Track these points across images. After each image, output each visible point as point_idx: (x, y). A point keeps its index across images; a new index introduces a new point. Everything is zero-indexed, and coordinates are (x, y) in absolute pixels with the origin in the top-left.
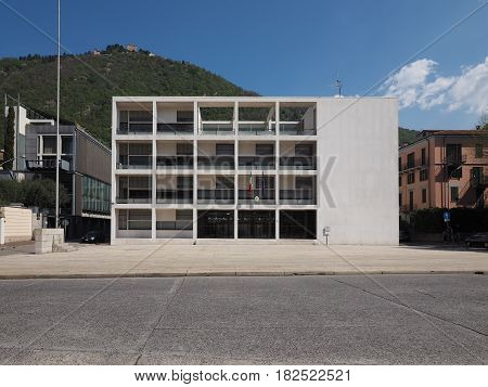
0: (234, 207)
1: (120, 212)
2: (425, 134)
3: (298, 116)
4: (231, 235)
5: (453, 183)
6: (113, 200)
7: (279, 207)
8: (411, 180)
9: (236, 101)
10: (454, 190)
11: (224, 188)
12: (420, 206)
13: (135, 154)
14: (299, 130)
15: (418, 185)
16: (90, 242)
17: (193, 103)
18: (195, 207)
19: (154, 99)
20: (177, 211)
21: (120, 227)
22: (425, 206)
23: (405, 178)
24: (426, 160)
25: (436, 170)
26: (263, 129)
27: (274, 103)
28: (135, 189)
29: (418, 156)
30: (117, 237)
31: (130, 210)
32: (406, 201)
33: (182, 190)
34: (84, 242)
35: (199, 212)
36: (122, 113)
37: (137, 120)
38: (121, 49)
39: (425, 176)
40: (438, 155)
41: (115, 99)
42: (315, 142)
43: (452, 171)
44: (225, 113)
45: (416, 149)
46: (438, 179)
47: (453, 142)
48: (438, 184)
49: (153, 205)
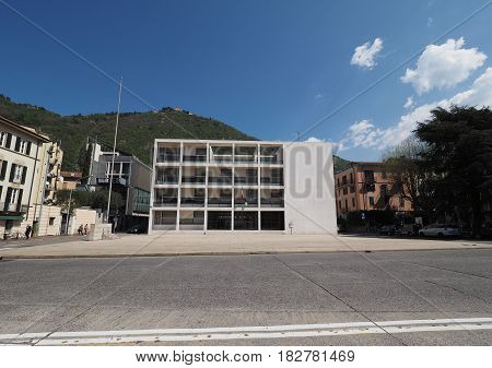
0: (232, 209)
1: (156, 213)
2: (352, 164)
3: (273, 153)
4: (229, 228)
5: (370, 194)
6: (152, 204)
7: (259, 209)
8: (345, 192)
9: (233, 143)
10: (371, 199)
11: (225, 197)
12: (352, 209)
13: (168, 175)
14: (274, 161)
15: (350, 196)
16: (134, 233)
17: (206, 143)
18: (206, 209)
19: (182, 141)
20: (195, 212)
21: (156, 223)
22: (355, 209)
23: (342, 191)
24: (353, 181)
25: (360, 186)
26: (251, 160)
28: (167, 197)
29: (348, 178)
30: (153, 229)
31: (163, 212)
32: (343, 206)
33: (197, 198)
34: (129, 233)
35: (209, 212)
36: (161, 150)
37: (170, 153)
38: (172, 110)
39: (353, 190)
40: (360, 177)
41: (157, 140)
42: (283, 169)
43: (368, 187)
44: (227, 149)
45: (347, 173)
46: (361, 192)
47: (368, 169)
48: (361, 195)
49: (178, 208)
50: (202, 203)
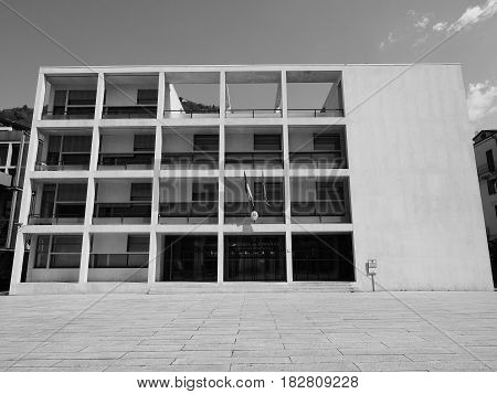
0: (219, 229)
1: (39, 240)
6: (24, 218)
7: (289, 228)
9: (222, 70)
17: (157, 75)
18: (155, 228)
19: (101, 71)
20: (130, 236)
21: (37, 265)
27: (279, 74)
41: (44, 70)
42: (343, 128)
49: (87, 227)
50: (144, 214)
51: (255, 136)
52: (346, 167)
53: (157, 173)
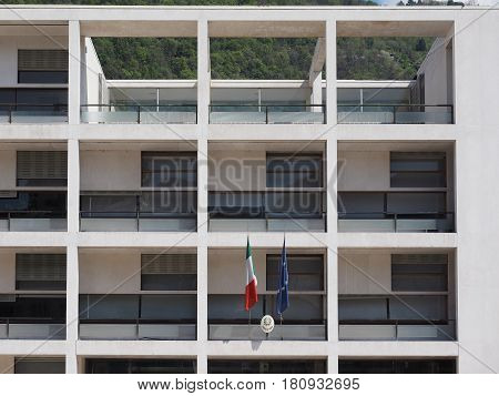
42: (451, 146)
51: (268, 154)
52: (452, 229)
53: (72, 237)
